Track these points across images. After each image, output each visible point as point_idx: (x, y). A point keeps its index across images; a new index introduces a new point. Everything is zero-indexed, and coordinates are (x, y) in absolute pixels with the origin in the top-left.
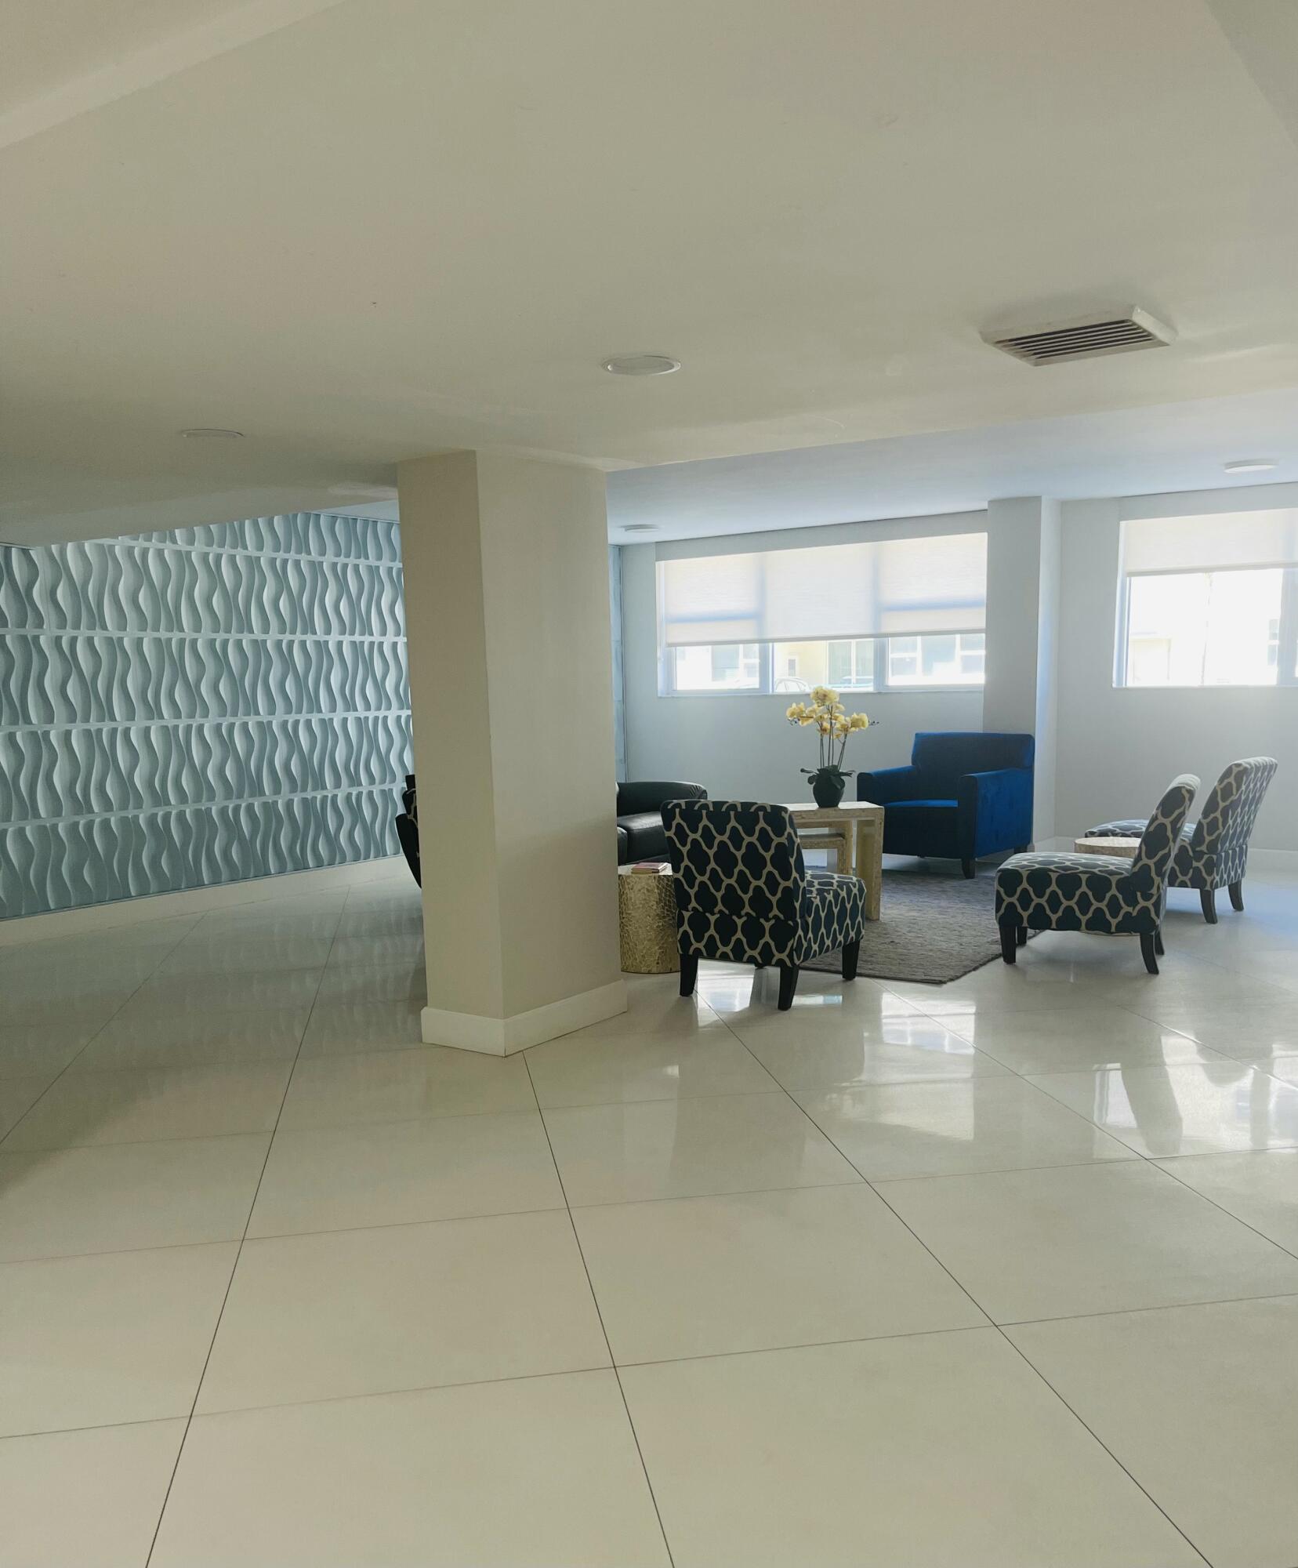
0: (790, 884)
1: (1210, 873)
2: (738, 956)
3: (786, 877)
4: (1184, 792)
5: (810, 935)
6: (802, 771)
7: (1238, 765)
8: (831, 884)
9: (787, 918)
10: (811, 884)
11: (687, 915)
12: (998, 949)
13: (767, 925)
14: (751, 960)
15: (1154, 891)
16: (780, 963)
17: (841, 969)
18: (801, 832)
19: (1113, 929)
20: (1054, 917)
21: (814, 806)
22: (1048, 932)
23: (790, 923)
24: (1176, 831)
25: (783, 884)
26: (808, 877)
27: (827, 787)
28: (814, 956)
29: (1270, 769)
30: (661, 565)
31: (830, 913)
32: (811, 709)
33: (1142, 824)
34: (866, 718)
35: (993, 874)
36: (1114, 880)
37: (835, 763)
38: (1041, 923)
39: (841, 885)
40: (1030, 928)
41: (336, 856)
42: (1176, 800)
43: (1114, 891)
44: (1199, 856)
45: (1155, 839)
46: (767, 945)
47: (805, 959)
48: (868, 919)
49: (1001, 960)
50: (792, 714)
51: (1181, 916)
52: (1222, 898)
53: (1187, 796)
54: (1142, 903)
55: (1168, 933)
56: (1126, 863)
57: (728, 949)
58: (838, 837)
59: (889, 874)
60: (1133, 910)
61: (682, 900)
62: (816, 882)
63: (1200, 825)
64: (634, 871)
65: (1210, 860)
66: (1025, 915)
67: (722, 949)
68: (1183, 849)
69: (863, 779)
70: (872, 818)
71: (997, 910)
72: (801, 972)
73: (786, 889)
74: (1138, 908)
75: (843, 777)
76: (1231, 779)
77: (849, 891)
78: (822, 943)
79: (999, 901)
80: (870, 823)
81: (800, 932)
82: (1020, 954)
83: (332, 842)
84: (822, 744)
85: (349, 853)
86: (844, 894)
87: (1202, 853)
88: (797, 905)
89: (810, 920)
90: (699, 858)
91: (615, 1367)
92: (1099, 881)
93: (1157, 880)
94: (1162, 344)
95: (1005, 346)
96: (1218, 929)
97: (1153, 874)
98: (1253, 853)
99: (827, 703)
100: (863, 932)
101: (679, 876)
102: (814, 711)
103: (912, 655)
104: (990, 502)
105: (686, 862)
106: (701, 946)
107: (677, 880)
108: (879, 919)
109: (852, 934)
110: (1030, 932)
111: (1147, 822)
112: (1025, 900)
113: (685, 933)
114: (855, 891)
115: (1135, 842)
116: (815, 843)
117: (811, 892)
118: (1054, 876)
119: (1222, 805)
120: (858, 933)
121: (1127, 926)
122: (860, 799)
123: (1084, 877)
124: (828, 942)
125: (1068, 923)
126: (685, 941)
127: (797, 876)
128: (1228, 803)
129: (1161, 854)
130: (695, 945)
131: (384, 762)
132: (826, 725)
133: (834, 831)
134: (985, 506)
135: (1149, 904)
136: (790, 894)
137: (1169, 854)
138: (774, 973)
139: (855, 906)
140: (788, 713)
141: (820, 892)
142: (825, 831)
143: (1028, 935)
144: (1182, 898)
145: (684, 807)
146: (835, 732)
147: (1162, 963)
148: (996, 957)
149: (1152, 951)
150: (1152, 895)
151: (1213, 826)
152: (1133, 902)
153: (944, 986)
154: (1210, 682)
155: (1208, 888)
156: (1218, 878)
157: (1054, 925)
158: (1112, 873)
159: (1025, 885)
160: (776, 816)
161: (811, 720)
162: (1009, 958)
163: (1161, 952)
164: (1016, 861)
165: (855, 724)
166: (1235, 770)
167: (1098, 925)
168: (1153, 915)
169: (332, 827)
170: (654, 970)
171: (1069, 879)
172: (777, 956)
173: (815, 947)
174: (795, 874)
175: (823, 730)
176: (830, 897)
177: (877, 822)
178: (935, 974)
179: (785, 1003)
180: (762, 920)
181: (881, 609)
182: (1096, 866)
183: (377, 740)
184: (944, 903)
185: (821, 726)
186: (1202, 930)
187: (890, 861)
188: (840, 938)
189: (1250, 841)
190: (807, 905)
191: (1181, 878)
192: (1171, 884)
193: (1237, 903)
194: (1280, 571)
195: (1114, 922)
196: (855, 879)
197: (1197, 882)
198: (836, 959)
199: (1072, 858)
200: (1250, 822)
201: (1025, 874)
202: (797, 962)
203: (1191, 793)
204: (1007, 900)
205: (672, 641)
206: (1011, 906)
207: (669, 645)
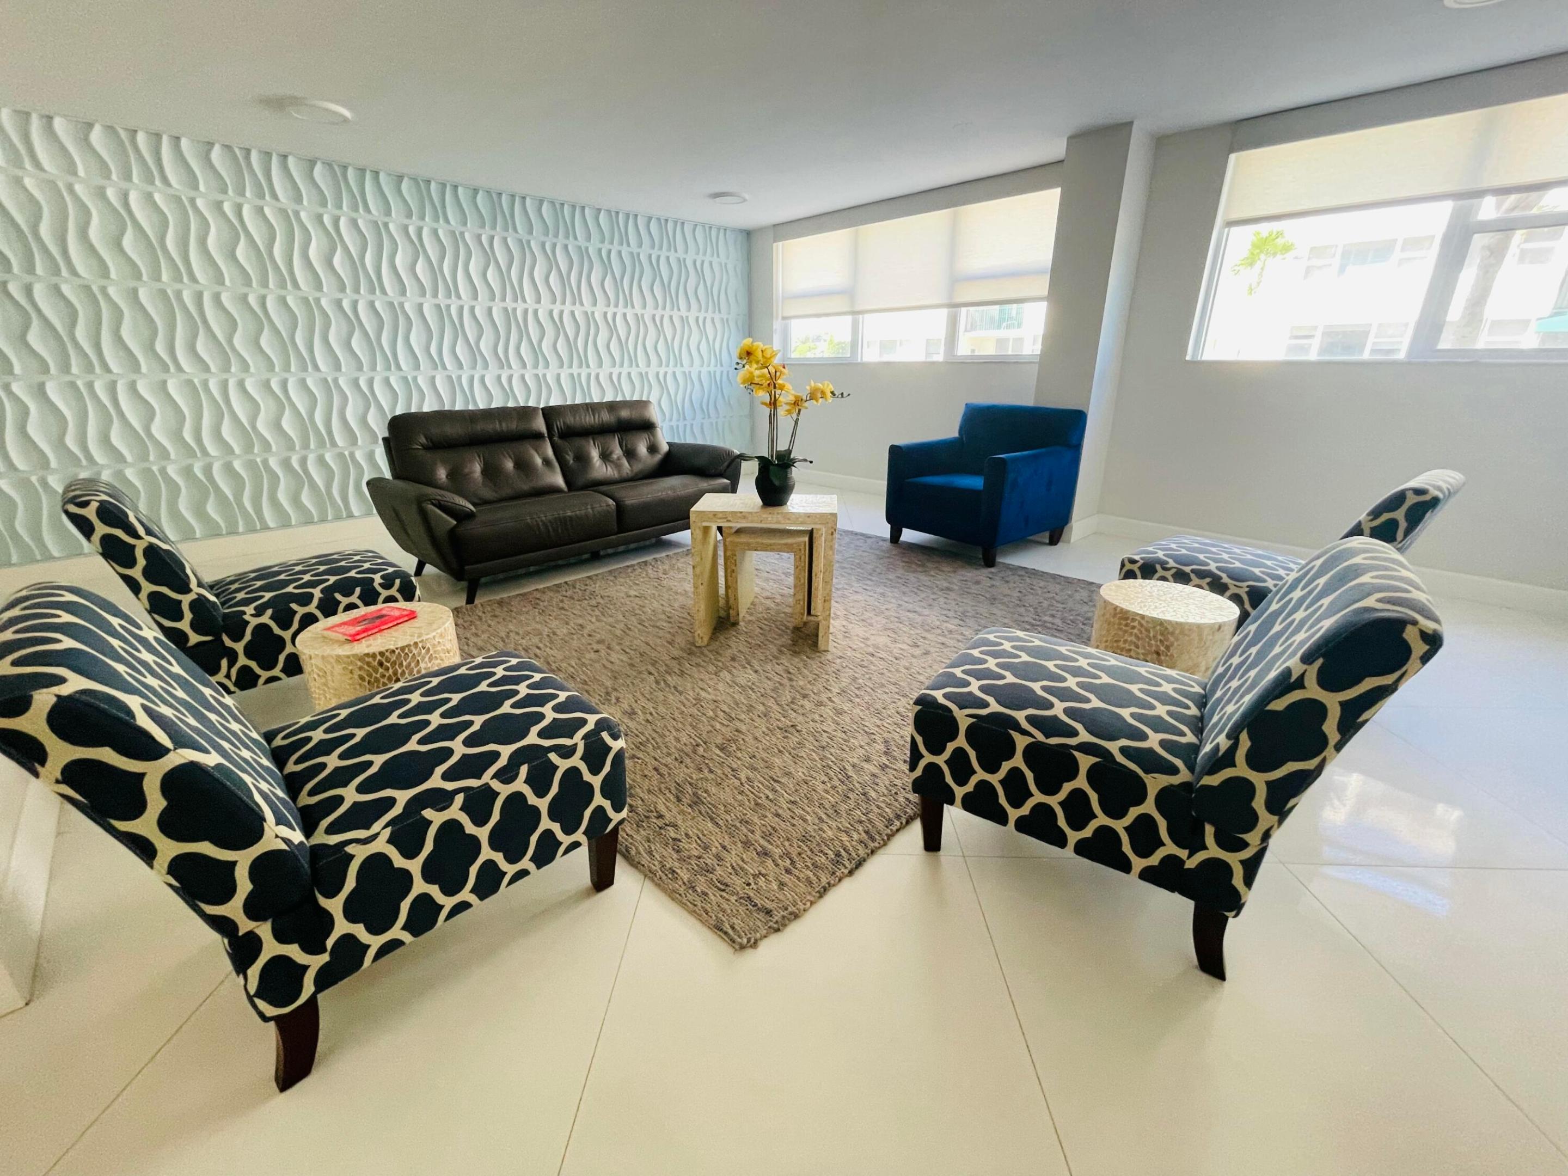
4: (1410, 634)
20: (1013, 814)
30: (779, 247)
54: (1214, 850)
60: (1189, 857)
66: (959, 792)
74: (1201, 856)
76: (1399, 515)
79: (911, 754)
112: (960, 767)
135: (1232, 858)
152: (1192, 842)
181: (955, 279)
195: (1138, 861)
204: (928, 758)
205: (786, 314)
206: (932, 769)
207: (784, 318)
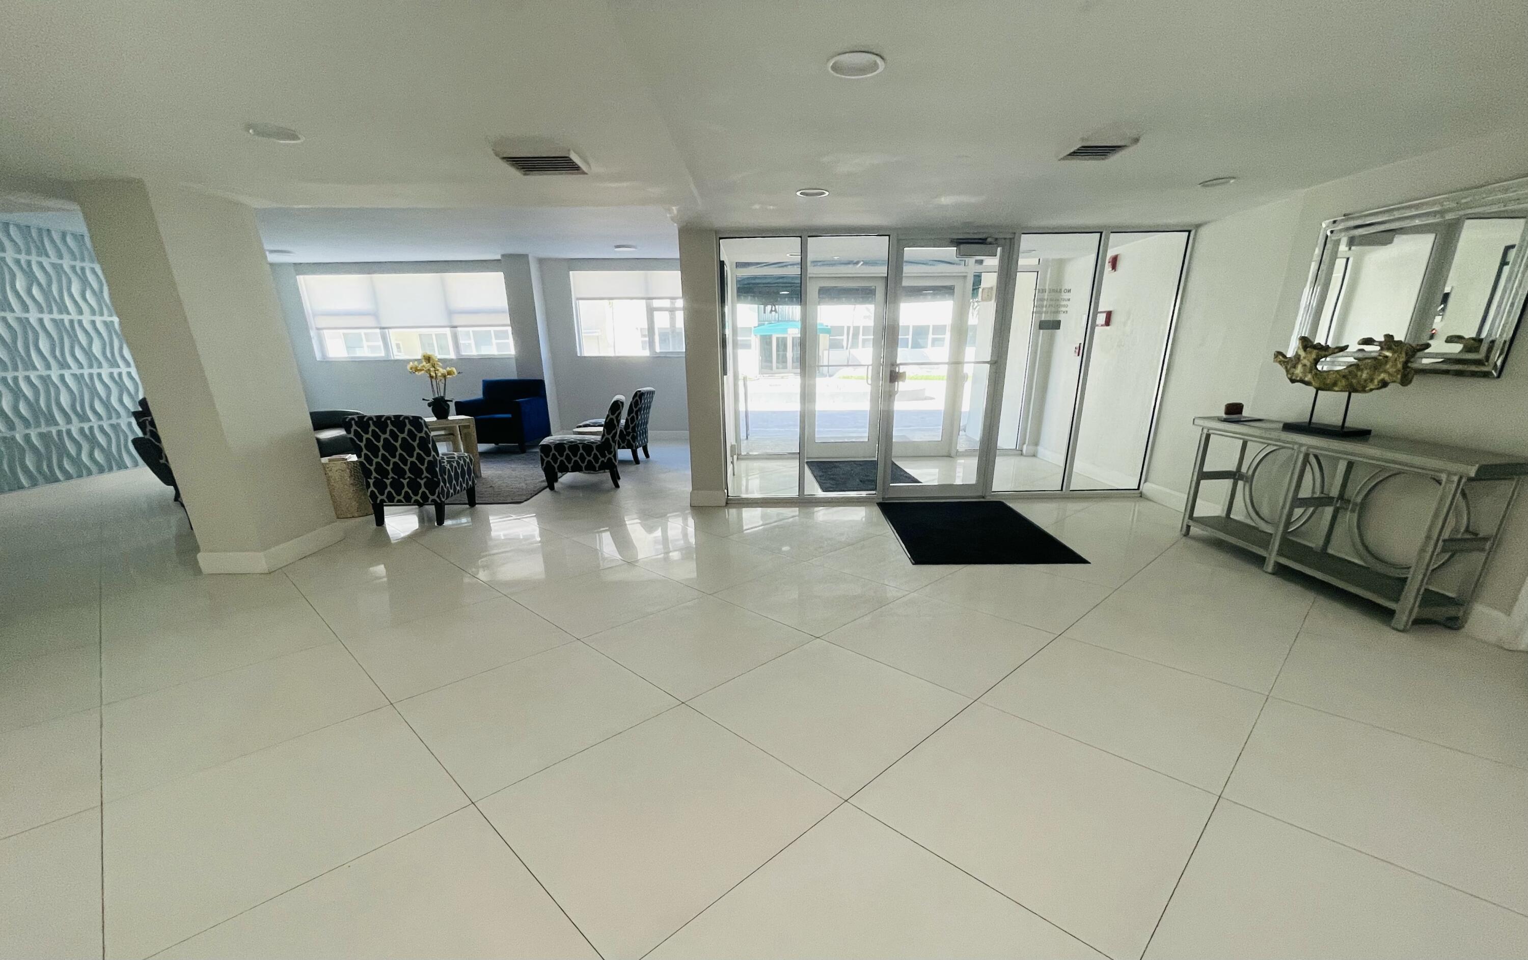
0: (431, 458)
1: (634, 442)
2: (408, 501)
3: (429, 455)
4: (619, 402)
5: (448, 485)
6: (424, 399)
7: (640, 391)
8: (454, 458)
9: (433, 477)
10: (443, 458)
11: (371, 481)
12: (546, 484)
13: (422, 482)
14: (417, 503)
15: (613, 450)
16: (434, 502)
17: (467, 502)
18: (433, 434)
19: (597, 469)
20: (570, 466)
21: (435, 419)
22: (568, 473)
23: (435, 479)
24: (618, 422)
25: (427, 459)
26: (440, 455)
27: (440, 407)
28: (452, 496)
29: (652, 393)
30: (302, 279)
31: (456, 473)
32: (422, 365)
33: (603, 421)
34: (454, 370)
35: (538, 450)
36: (594, 446)
37: (442, 395)
38: (564, 470)
39: (459, 458)
40: (560, 472)
41: (82, 471)
42: (616, 407)
43: (595, 451)
44: (628, 434)
45: (610, 426)
46: (424, 493)
47: (448, 497)
48: (477, 477)
49: (548, 489)
50: (411, 368)
51: (624, 462)
52: (640, 452)
53: (621, 405)
54: (608, 456)
55: (620, 469)
56: (599, 438)
57: (401, 498)
58: (450, 435)
59: (482, 454)
60: (605, 460)
61: (367, 473)
62: (445, 457)
63: (627, 420)
64: (330, 460)
65: (633, 435)
66: (556, 466)
67: (397, 498)
68: (621, 431)
69: (458, 404)
70: (468, 424)
71: (542, 465)
72: (446, 506)
73: (429, 462)
74: (606, 458)
75: (448, 403)
76: (637, 398)
77: (465, 461)
78: (455, 489)
79: (542, 460)
80: (468, 427)
81: (442, 484)
82: (556, 485)
83: (76, 461)
84: (432, 385)
85: (93, 468)
86: (462, 462)
87: (630, 433)
88: (438, 469)
89: (446, 477)
90: (374, 450)
91: (391, 704)
92: (588, 447)
93: (613, 444)
94: (584, 173)
95: (508, 161)
96: (640, 466)
97: (611, 442)
98: (650, 433)
99: (431, 362)
100: (476, 481)
101: (362, 459)
102: (424, 366)
103: (469, 342)
104: (503, 256)
105: (365, 451)
106: (384, 497)
107: (361, 463)
108: (481, 476)
109: (470, 483)
110: (559, 474)
111: (604, 420)
112: (555, 459)
113: (372, 492)
114: (468, 460)
115: (601, 429)
116: (441, 438)
117: (444, 462)
118: (566, 446)
119: (635, 410)
120: (473, 482)
121: (603, 467)
122: (458, 414)
123: (580, 446)
124: (458, 488)
125: (576, 468)
126: (373, 496)
127: (435, 454)
128: (637, 408)
129: (613, 432)
130: (380, 498)
131: (107, 405)
132: (433, 374)
133: (447, 432)
134: (499, 257)
135: (611, 456)
136: (432, 465)
137: (617, 432)
138: (432, 509)
139: (469, 468)
140: (409, 367)
141: (449, 462)
142: (442, 432)
143: (558, 477)
144: (624, 454)
145: (357, 420)
146: (439, 378)
147: (620, 483)
148: (544, 488)
149: (615, 478)
150: (612, 452)
151: (633, 420)
152: (604, 456)
153: (522, 504)
154: (618, 354)
155: (634, 448)
156: (637, 444)
157: (570, 470)
158: (593, 443)
159: (553, 451)
160: (416, 422)
161: (423, 372)
162: (551, 487)
163: (619, 478)
164: (546, 441)
165: (449, 373)
166: (638, 393)
167: (590, 468)
168: (614, 461)
169: (72, 450)
170: (356, 515)
171: (574, 447)
172: (431, 498)
173: (452, 491)
174: (433, 453)
175: (431, 377)
176: (455, 464)
177: (472, 425)
178: (517, 499)
179: (440, 522)
180: (418, 480)
181: (450, 313)
182: (585, 440)
183: (95, 389)
184: (513, 466)
185: (430, 375)
186: (633, 468)
187: (482, 447)
188: (464, 485)
189: (649, 426)
190: (443, 469)
191: (622, 445)
192: (619, 448)
193: (647, 455)
194: (644, 301)
195: (597, 466)
196: (466, 454)
197: (629, 446)
198: (464, 496)
199: (573, 437)
200: (648, 418)
201: (553, 447)
202: (443, 500)
203: (622, 403)
204: (546, 460)
205: (319, 326)
206: (548, 462)
207: (318, 329)
